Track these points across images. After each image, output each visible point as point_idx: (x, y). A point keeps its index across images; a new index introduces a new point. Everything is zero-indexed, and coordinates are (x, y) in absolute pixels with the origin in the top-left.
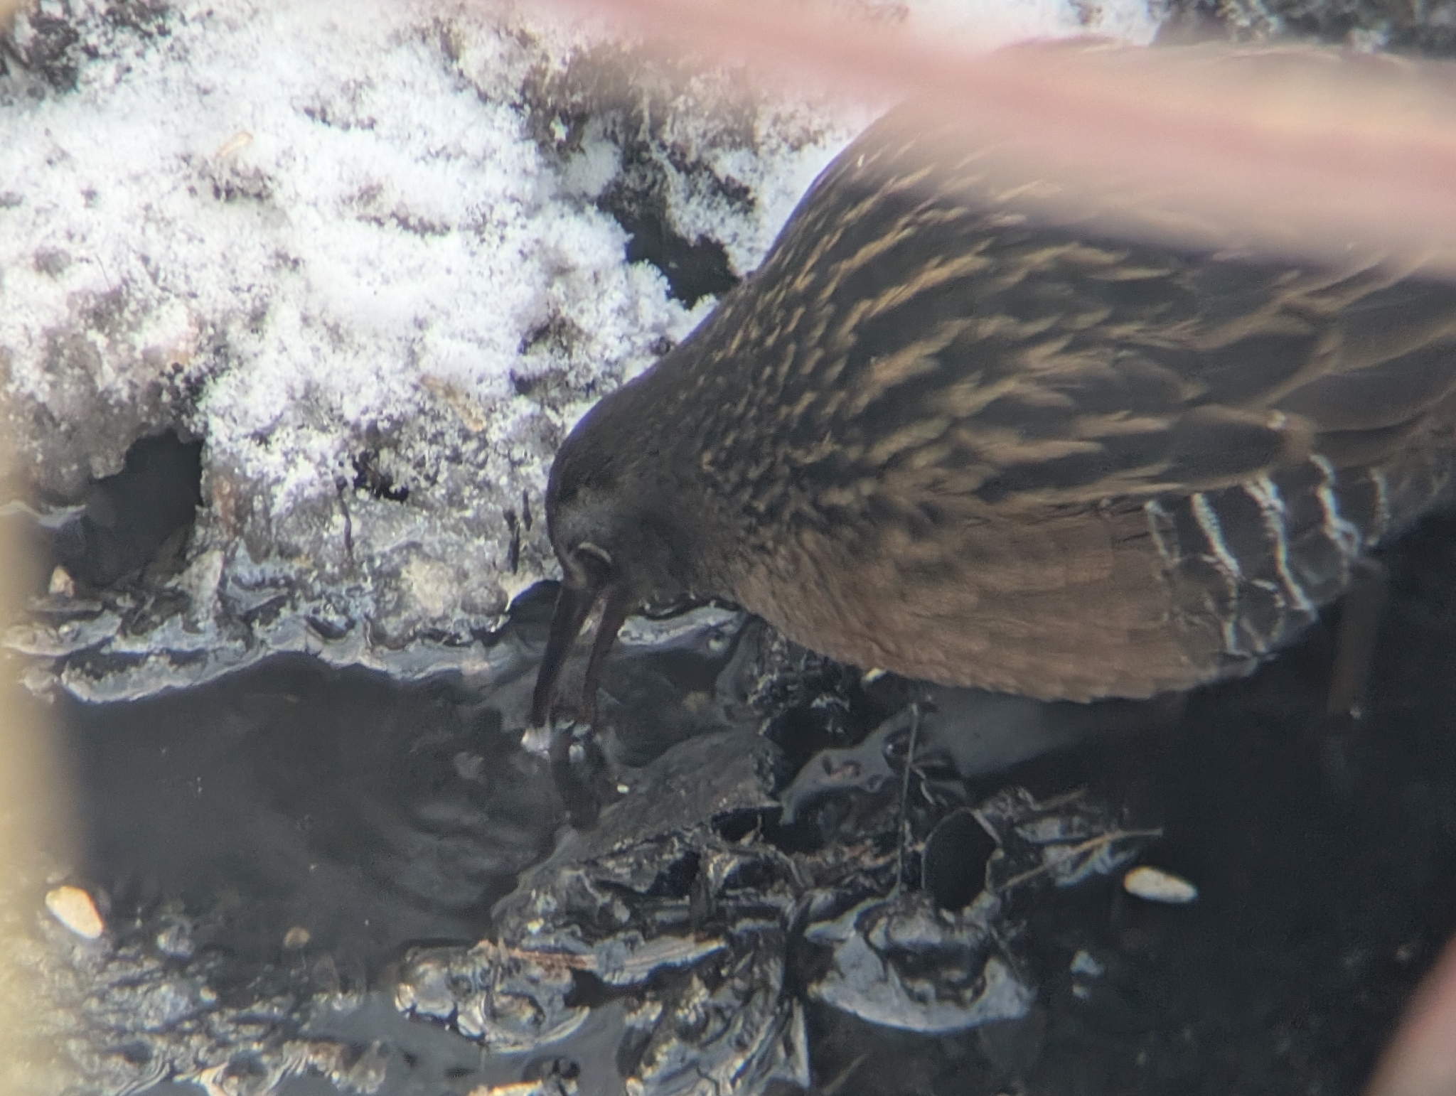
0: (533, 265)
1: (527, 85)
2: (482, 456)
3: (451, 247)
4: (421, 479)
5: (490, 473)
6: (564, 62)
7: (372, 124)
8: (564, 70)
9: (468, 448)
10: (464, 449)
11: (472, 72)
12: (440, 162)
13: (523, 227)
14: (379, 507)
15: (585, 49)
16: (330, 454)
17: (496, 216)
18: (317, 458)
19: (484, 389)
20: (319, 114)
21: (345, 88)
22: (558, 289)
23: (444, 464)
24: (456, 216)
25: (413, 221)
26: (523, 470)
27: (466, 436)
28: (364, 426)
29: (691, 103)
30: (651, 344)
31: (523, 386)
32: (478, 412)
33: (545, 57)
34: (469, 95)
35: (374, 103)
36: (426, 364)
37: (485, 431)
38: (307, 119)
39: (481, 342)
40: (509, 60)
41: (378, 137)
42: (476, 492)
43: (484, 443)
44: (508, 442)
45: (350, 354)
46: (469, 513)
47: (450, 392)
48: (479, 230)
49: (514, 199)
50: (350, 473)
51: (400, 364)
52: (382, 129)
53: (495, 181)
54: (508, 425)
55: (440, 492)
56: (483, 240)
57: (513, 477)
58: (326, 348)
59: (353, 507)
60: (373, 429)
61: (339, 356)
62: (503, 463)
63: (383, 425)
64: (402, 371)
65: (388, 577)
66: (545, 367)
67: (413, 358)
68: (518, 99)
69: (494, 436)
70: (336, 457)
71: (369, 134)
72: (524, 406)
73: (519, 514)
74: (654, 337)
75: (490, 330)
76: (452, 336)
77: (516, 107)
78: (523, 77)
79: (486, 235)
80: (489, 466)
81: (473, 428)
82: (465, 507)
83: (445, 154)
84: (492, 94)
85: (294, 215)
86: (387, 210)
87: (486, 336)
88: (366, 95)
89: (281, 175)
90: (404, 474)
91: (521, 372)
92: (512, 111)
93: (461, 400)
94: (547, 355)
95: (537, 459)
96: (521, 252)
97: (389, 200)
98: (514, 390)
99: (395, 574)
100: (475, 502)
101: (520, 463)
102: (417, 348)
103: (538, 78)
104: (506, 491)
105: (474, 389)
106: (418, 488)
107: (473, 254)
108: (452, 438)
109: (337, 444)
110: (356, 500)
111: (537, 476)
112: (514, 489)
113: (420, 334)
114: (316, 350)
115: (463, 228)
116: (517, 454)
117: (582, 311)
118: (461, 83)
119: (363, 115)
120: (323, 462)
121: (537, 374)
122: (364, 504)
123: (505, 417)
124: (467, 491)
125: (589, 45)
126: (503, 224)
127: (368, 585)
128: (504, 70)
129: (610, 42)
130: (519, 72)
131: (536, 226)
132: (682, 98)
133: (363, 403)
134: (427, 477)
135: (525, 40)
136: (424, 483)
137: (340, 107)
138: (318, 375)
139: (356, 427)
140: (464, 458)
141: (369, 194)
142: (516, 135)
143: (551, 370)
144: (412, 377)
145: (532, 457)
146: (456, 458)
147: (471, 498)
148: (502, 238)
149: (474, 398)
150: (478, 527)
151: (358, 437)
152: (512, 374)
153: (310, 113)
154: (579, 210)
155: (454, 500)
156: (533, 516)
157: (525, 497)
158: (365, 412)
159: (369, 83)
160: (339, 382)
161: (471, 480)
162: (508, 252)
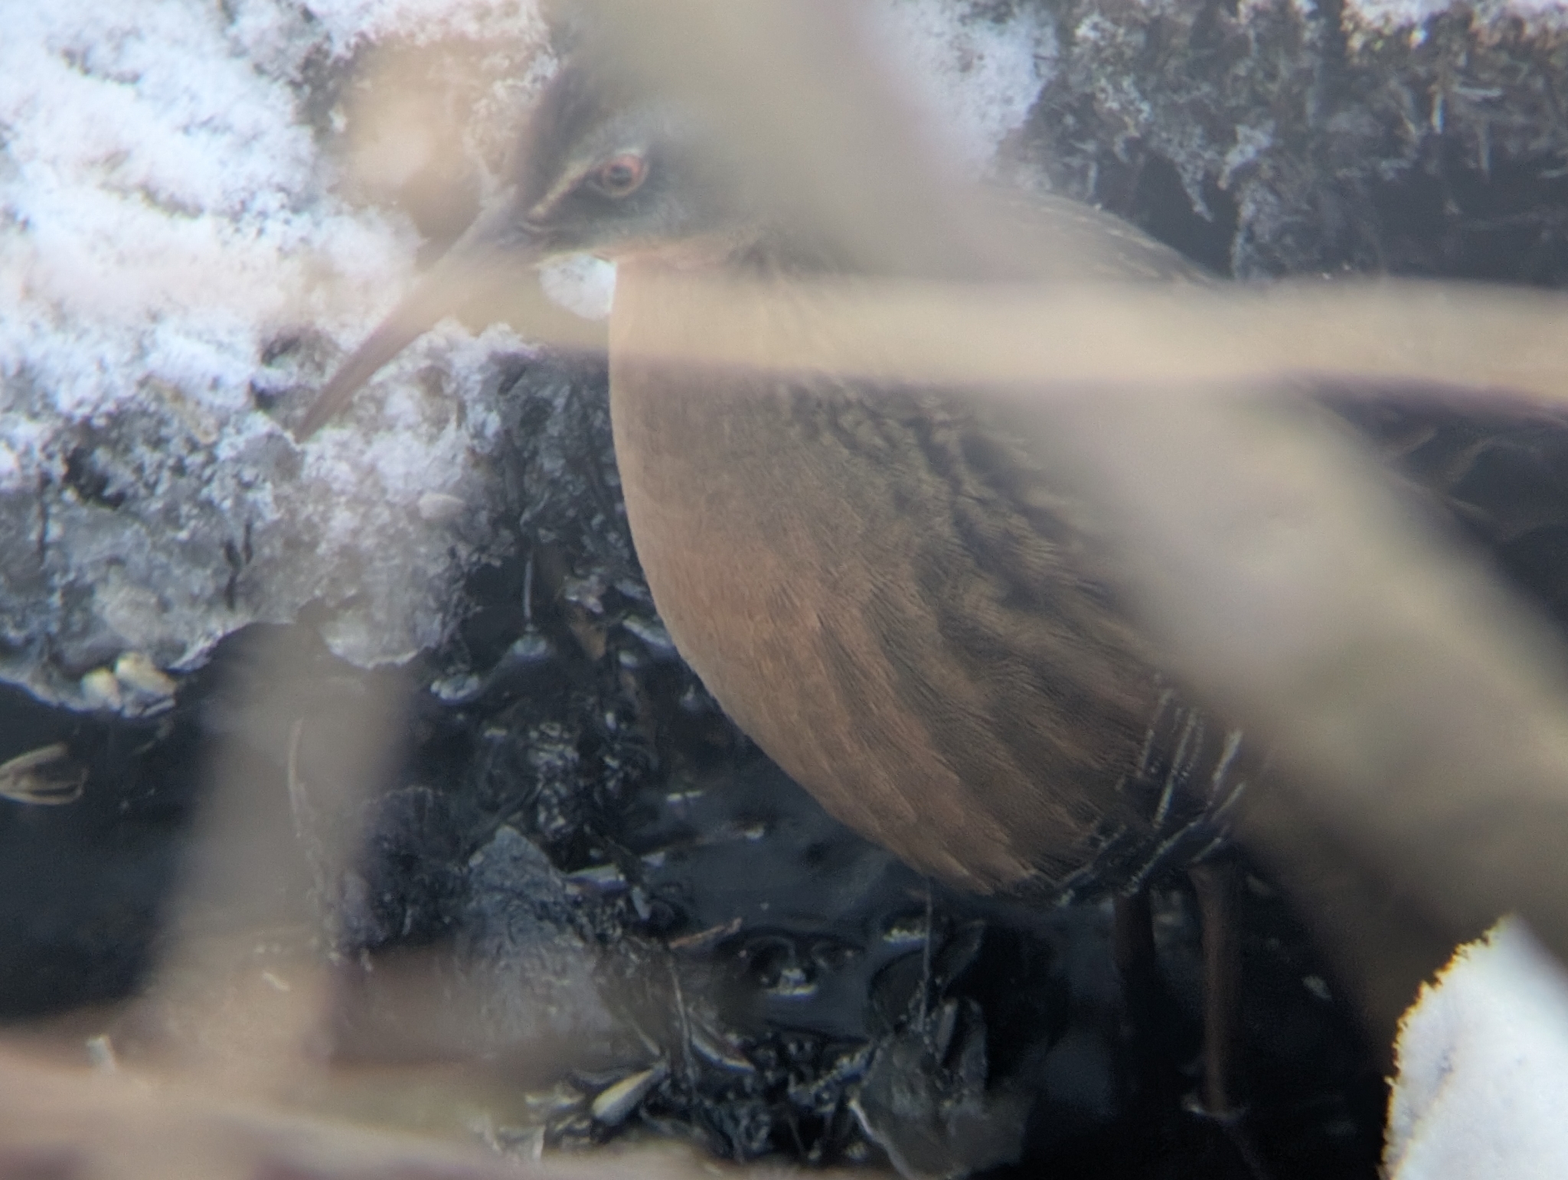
0: (293, 266)
1: (308, 64)
2: (208, 472)
3: (201, 231)
4: (140, 485)
5: (213, 491)
6: (347, 46)
7: (135, 78)
8: (349, 55)
9: (196, 460)
10: (189, 461)
11: (247, 40)
12: (203, 136)
13: (287, 222)
14: (84, 512)
15: (372, 36)
16: (37, 446)
17: (257, 205)
18: (21, 447)
19: (218, 399)
20: (77, 58)
21: (110, 35)
22: (318, 297)
23: (166, 474)
24: (211, 198)
25: (163, 196)
26: (251, 496)
27: (194, 447)
28: (77, 420)
29: (494, 108)
30: (420, 371)
31: (263, 399)
32: (210, 422)
33: (328, 37)
34: (243, 64)
35: (138, 55)
36: (154, 361)
37: (215, 444)
38: (63, 63)
39: (220, 346)
40: (289, 33)
41: (140, 95)
42: (195, 511)
43: (212, 459)
44: (238, 460)
45: (72, 337)
46: (183, 535)
47: (179, 395)
48: (236, 216)
49: (281, 189)
50: (59, 468)
51: (127, 356)
52: (147, 85)
53: (261, 166)
54: (241, 441)
55: (156, 505)
56: (237, 230)
57: (239, 501)
58: (46, 326)
59: (54, 509)
60: (86, 424)
61: (60, 337)
62: (231, 483)
63: (100, 422)
64: (127, 364)
65: (79, 595)
66: (292, 382)
67: (141, 352)
68: (298, 77)
69: (224, 452)
70: (44, 448)
71: (128, 91)
72: (261, 424)
73: (239, 544)
74: (425, 363)
75: (231, 332)
76: (188, 334)
77: (295, 85)
78: (303, 54)
79: (242, 225)
80: (215, 484)
81: (204, 440)
82: (181, 528)
83: (213, 126)
84: (268, 67)
85: (28, 170)
86: (134, 179)
87: (225, 338)
88: (133, 46)
89: (19, 126)
90: (122, 476)
91: (262, 384)
92: (288, 90)
93: (190, 406)
94: (295, 369)
95: (269, 485)
96: (280, 249)
97: (136, 170)
98: (253, 403)
99: (89, 591)
100: (193, 523)
101: (248, 486)
102: (147, 342)
103: (320, 57)
104: (228, 515)
105: (208, 397)
106: (135, 497)
107: (225, 243)
108: (177, 446)
109: (48, 435)
110: (59, 501)
111: (266, 504)
112: (236, 515)
113: (150, 326)
114: (35, 326)
115: (219, 213)
116: (248, 474)
117: (343, 326)
118: (237, 51)
119: (127, 66)
120: (27, 452)
121: (281, 389)
122: (67, 506)
123: (239, 432)
124: (185, 509)
125: (377, 32)
126: (263, 214)
127: (56, 600)
128: (282, 44)
129: (402, 33)
130: (301, 47)
131: (302, 223)
132: (484, 102)
133: (78, 395)
134: (147, 485)
135: (308, 16)
136: (143, 492)
137: (102, 53)
138: (35, 353)
139: (69, 419)
140: (189, 470)
141: (115, 159)
142: (289, 118)
143: (299, 387)
144: (139, 374)
145: (264, 481)
146: (179, 469)
147: (189, 518)
148: (261, 232)
149: (204, 408)
150: (194, 552)
151: (72, 430)
152: (253, 386)
153: (70, 56)
154: (358, 209)
155: (171, 516)
156: (255, 548)
157: (249, 528)
158: (80, 404)
159: (135, 33)
160: (56, 365)
161: (193, 497)
162: (267, 246)
